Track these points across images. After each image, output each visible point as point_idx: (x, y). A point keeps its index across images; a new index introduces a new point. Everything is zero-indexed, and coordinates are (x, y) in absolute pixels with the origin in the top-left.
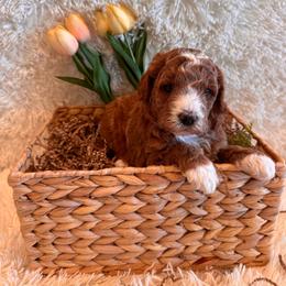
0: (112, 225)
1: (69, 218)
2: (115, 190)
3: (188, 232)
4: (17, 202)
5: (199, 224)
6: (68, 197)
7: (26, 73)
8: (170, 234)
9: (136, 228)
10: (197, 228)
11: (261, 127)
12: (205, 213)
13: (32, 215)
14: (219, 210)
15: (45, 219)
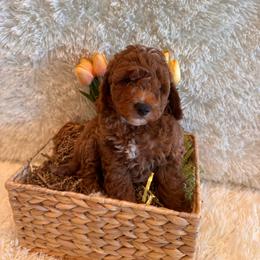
0: (69, 228)
1: (42, 218)
2: (70, 207)
3: (124, 247)
4: (11, 200)
5: (131, 243)
6: (41, 204)
7: (40, 97)
8: (109, 245)
9: (86, 235)
10: (129, 246)
11: (225, 156)
12: (134, 237)
13: (20, 210)
14: (145, 238)
15: (27, 214)
